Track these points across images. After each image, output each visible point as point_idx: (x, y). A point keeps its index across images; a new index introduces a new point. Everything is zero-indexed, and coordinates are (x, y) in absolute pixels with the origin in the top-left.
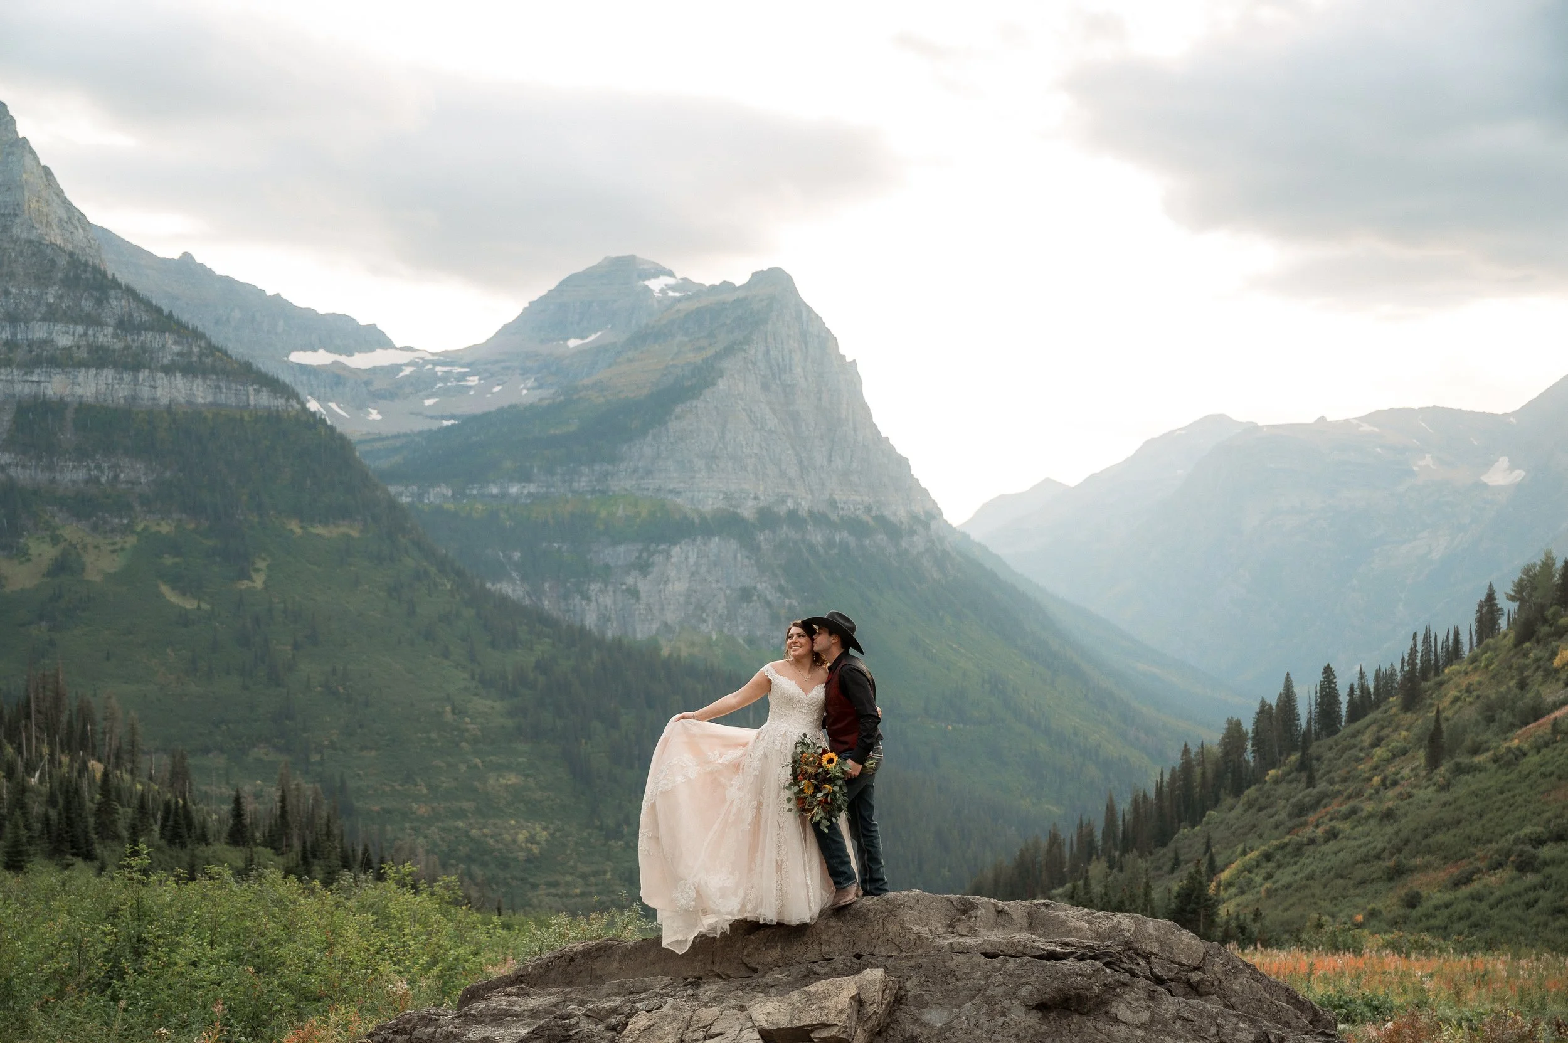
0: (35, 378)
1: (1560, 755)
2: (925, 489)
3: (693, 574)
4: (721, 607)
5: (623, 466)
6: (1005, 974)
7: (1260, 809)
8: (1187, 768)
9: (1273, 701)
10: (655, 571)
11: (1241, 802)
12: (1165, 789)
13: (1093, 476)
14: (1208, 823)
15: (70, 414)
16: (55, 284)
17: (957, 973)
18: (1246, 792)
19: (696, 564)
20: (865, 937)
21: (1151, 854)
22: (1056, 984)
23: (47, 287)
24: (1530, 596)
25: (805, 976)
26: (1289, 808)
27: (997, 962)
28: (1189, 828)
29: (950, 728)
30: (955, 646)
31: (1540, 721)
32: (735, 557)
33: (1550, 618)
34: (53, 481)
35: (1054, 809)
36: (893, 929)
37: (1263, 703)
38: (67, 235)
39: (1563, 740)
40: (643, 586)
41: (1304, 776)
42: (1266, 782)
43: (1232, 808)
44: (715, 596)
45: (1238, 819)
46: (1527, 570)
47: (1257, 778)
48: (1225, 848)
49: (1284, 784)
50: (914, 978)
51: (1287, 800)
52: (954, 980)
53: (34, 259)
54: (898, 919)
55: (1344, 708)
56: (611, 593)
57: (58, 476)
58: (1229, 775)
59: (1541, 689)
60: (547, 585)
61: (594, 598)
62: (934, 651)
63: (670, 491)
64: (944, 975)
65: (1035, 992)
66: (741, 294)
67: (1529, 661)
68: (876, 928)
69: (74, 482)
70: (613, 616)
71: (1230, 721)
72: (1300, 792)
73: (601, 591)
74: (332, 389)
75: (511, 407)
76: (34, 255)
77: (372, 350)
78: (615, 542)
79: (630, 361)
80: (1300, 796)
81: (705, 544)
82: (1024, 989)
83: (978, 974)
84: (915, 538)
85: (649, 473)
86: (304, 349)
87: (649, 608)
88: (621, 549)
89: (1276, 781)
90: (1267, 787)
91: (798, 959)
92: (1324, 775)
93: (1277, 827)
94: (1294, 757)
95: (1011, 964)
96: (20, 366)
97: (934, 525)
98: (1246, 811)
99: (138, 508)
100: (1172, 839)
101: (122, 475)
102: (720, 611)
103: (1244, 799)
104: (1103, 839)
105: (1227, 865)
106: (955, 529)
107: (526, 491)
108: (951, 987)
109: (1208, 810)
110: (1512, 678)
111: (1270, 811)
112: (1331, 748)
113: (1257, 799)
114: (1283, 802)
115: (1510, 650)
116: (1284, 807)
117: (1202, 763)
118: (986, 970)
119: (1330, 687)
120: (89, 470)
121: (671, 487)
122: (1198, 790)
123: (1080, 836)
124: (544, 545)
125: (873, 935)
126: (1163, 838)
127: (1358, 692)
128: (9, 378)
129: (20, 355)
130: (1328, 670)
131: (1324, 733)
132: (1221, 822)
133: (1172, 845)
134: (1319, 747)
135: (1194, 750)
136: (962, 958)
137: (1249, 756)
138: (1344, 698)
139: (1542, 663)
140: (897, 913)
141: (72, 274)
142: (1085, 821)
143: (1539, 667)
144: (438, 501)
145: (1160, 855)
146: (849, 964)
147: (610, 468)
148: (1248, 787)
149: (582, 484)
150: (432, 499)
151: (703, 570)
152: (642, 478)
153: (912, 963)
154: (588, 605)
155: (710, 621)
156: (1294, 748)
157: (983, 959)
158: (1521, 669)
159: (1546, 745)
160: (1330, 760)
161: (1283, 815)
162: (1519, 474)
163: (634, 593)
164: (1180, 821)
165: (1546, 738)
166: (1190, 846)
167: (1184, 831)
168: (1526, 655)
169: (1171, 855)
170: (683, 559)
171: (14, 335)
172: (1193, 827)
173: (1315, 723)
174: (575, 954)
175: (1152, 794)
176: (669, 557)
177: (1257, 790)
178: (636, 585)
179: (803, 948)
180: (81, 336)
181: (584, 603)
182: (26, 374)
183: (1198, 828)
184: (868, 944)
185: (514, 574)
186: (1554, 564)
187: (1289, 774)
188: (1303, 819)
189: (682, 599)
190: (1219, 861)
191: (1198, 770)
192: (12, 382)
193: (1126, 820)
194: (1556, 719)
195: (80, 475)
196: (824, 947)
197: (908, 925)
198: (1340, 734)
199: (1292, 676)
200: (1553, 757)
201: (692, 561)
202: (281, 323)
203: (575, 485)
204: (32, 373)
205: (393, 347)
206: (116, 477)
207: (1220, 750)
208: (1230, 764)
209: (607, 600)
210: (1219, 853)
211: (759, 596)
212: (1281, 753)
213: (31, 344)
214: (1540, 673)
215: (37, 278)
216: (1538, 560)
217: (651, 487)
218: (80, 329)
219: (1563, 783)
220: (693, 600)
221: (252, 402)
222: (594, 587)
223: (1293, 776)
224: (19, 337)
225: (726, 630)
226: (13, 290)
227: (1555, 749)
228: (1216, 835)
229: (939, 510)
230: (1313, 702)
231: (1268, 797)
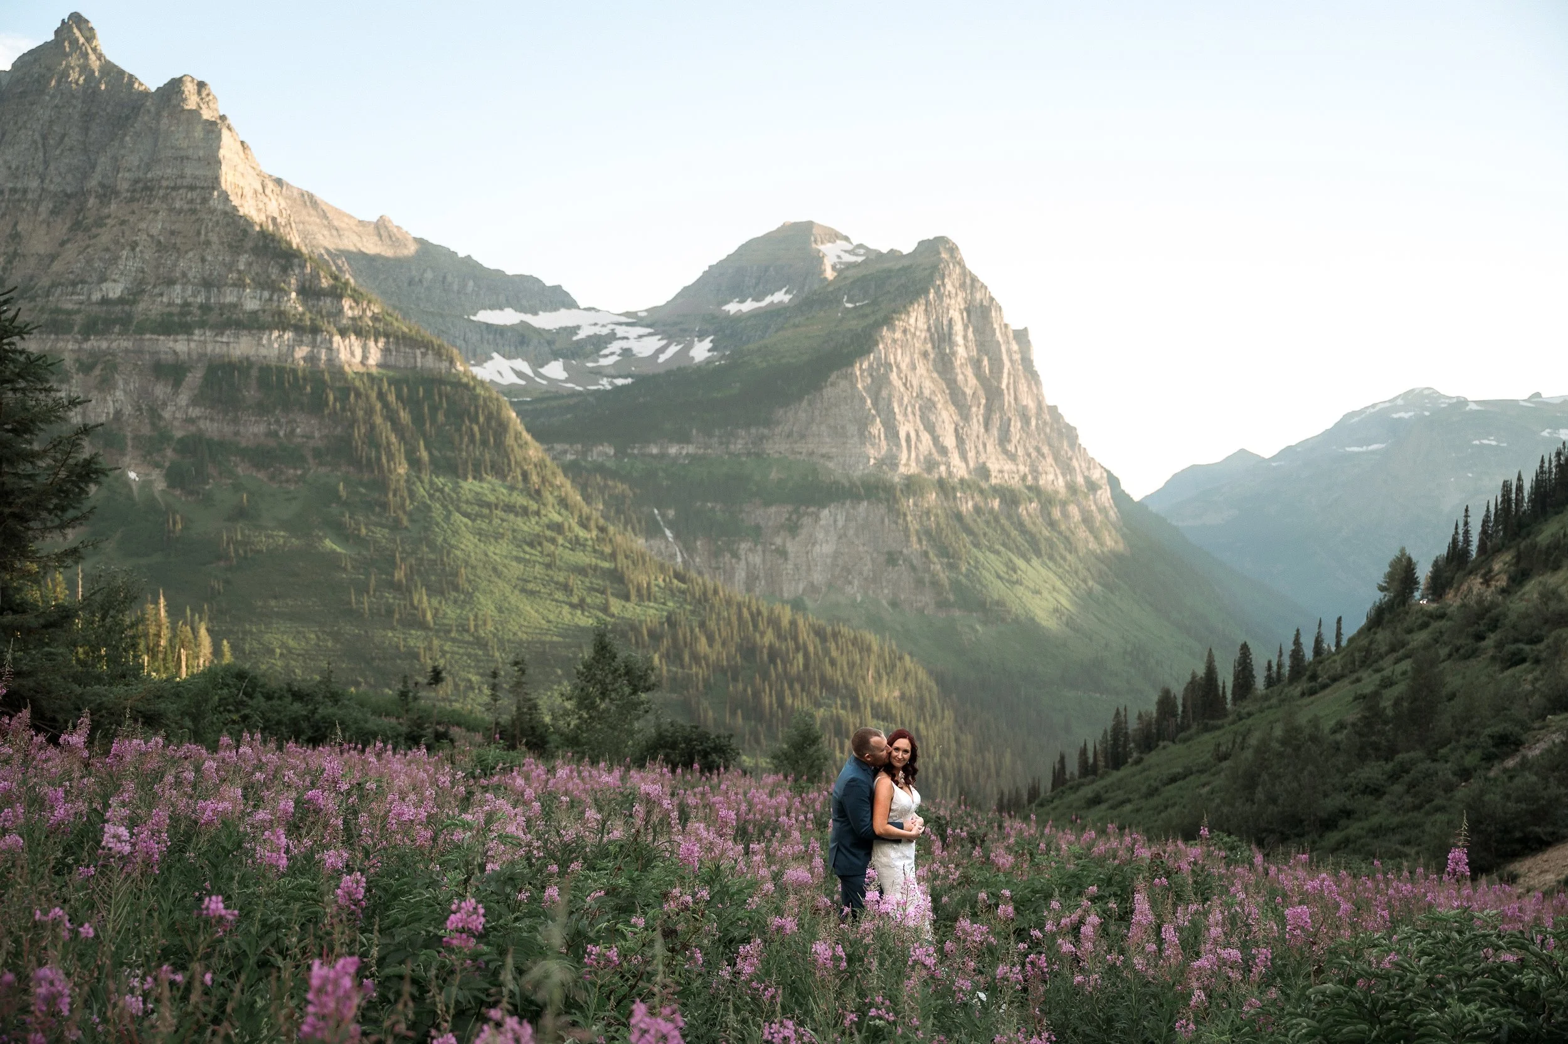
0: (225, 339)
3: (840, 538)
4: (867, 569)
5: (778, 430)
10: (804, 533)
13: (1289, 448)
15: (254, 373)
16: (246, 252)
19: (845, 527)
23: (239, 254)
32: (883, 522)
34: (237, 434)
38: (261, 205)
40: (791, 547)
44: (861, 559)
53: (229, 229)
56: (760, 553)
57: (242, 430)
60: (699, 543)
61: (743, 557)
63: (823, 456)
66: (906, 263)
69: (255, 435)
70: (761, 575)
73: (750, 550)
74: (516, 348)
75: (679, 369)
76: (228, 224)
77: (556, 309)
78: (767, 504)
79: (796, 326)
81: (854, 508)
85: (803, 437)
86: (492, 307)
87: (797, 567)
88: (773, 509)
96: (212, 328)
99: (311, 460)
101: (298, 430)
102: (865, 573)
107: (684, 452)
120: (269, 424)
121: (824, 451)
124: (699, 504)
128: (203, 338)
129: (213, 317)
141: (261, 244)
144: (600, 459)
147: (766, 431)
149: (738, 446)
150: (595, 457)
151: (851, 532)
152: (796, 442)
154: (738, 563)
155: (856, 583)
163: (783, 553)
170: (832, 522)
171: (208, 298)
176: (817, 518)
178: (784, 545)
180: (266, 301)
181: (734, 561)
182: (216, 335)
185: (668, 533)
189: (829, 561)
192: (205, 342)
195: (260, 429)
201: (840, 523)
202: (471, 283)
203: (732, 447)
204: (222, 334)
205: (578, 308)
206: (293, 431)
209: (756, 559)
211: (904, 561)
213: (222, 307)
215: (230, 246)
217: (804, 451)
218: (266, 294)
220: (840, 562)
221: (419, 364)
222: (744, 546)
224: (212, 301)
225: (871, 592)
226: (209, 258)
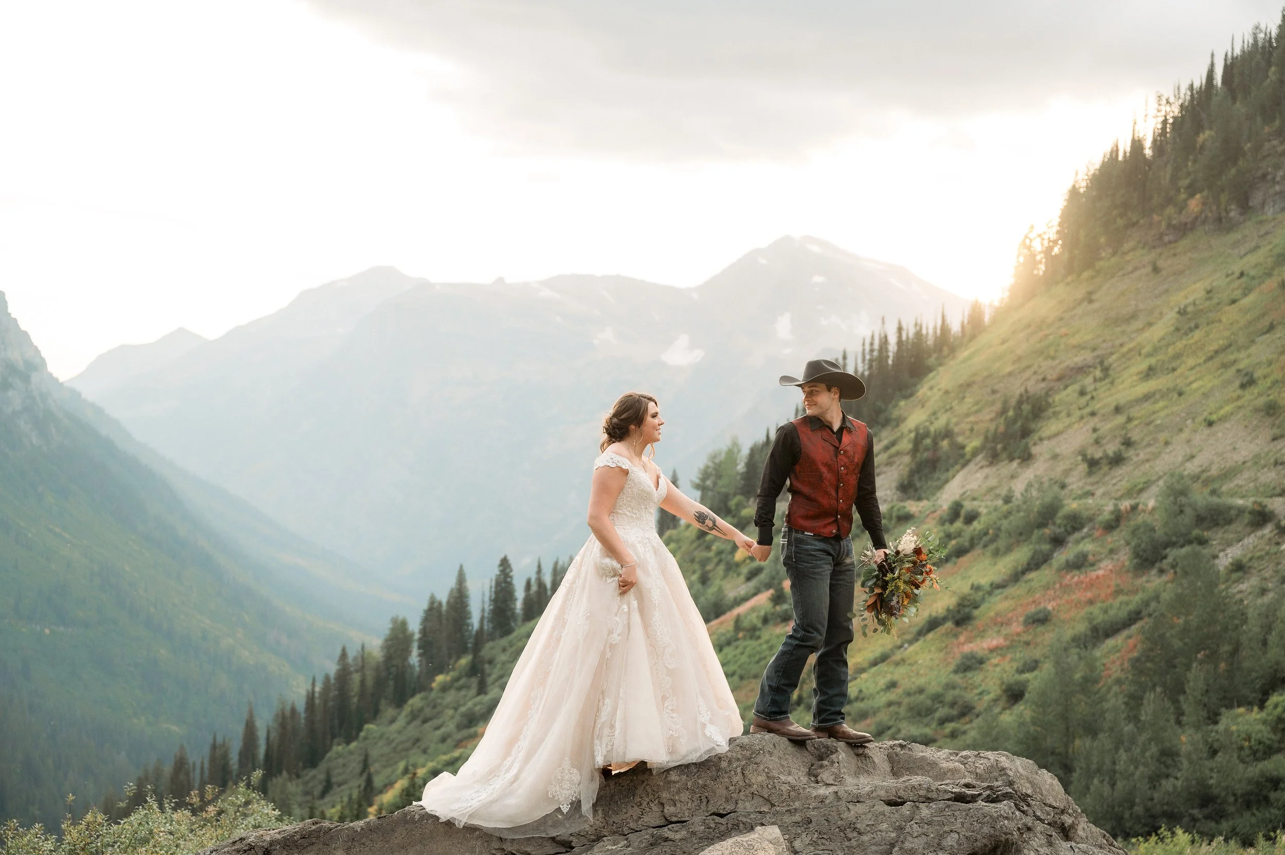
1: (742, 653)
2: (26, 333)
6: (922, 822)
7: (425, 721)
8: (343, 675)
9: (443, 597)
11: (404, 713)
12: (317, 701)
14: (366, 738)
17: (858, 826)
18: (411, 702)
20: (722, 791)
21: (298, 776)
22: (986, 830)
24: (715, 484)
25: (651, 845)
26: (458, 718)
27: (906, 809)
28: (344, 745)
29: (47, 631)
30: (57, 530)
31: (722, 618)
33: (733, 508)
35: (174, 728)
36: (758, 779)
37: (432, 601)
39: (744, 638)
41: (474, 681)
42: (432, 689)
43: (393, 721)
45: (399, 732)
46: (713, 457)
47: (422, 686)
48: (385, 767)
49: (452, 692)
50: (804, 835)
51: (456, 709)
52: (855, 834)
54: (762, 767)
55: (519, 605)
58: (391, 683)
59: (723, 583)
62: (30, 535)
64: (842, 830)
65: (963, 840)
67: (711, 554)
68: (735, 779)
71: (394, 621)
72: (471, 699)
80: (470, 704)
82: (949, 839)
83: (884, 826)
84: (10, 393)
89: (444, 688)
90: (433, 695)
91: (632, 825)
92: (496, 680)
93: (443, 740)
94: (464, 661)
95: (925, 811)
97: (35, 378)
98: (409, 723)
100: (323, 758)
103: (407, 709)
104: (240, 761)
105: (389, 785)
106: (62, 384)
108: (854, 843)
109: (367, 722)
110: (694, 572)
111: (436, 722)
112: (504, 650)
113: (421, 710)
114: (450, 712)
115: (693, 542)
116: (452, 717)
117: (362, 669)
118: (893, 820)
119: (506, 582)
122: (355, 700)
123: (213, 759)
125: (732, 788)
126: (313, 758)
127: (534, 588)
130: (505, 564)
131: (498, 633)
132: (381, 737)
133: (323, 766)
134: (492, 648)
135: (352, 654)
136: (860, 808)
137: (414, 658)
138: (520, 594)
139: (723, 556)
140: (758, 760)
142: (219, 740)
143: (720, 561)
145: (307, 778)
146: (713, 825)
148: (413, 695)
153: (797, 818)
156: (464, 651)
157: (888, 809)
158: (704, 563)
159: (729, 643)
160: (504, 664)
161: (451, 727)
162: (697, 355)
164: (334, 737)
165: (729, 636)
166: (344, 765)
167: (338, 749)
168: (708, 548)
169: (322, 777)
172: (348, 743)
173: (488, 622)
174: (272, 843)
175: (301, 706)
177: (422, 699)
179: (636, 811)
183: (353, 745)
184: (727, 800)
186: (739, 451)
187: (457, 679)
188: (472, 730)
190: (378, 781)
191: (356, 678)
193: (271, 738)
194: (738, 616)
196: (667, 807)
197: (775, 773)
198: (515, 634)
199: (466, 569)
200: (735, 656)
207: (382, 654)
208: (393, 670)
210: (378, 772)
212: (450, 657)
214: (722, 567)
216: (723, 445)
219: (745, 682)
223: (462, 681)
227: (737, 647)
228: (374, 753)
229: (43, 360)
230: (487, 599)
231: (434, 707)
